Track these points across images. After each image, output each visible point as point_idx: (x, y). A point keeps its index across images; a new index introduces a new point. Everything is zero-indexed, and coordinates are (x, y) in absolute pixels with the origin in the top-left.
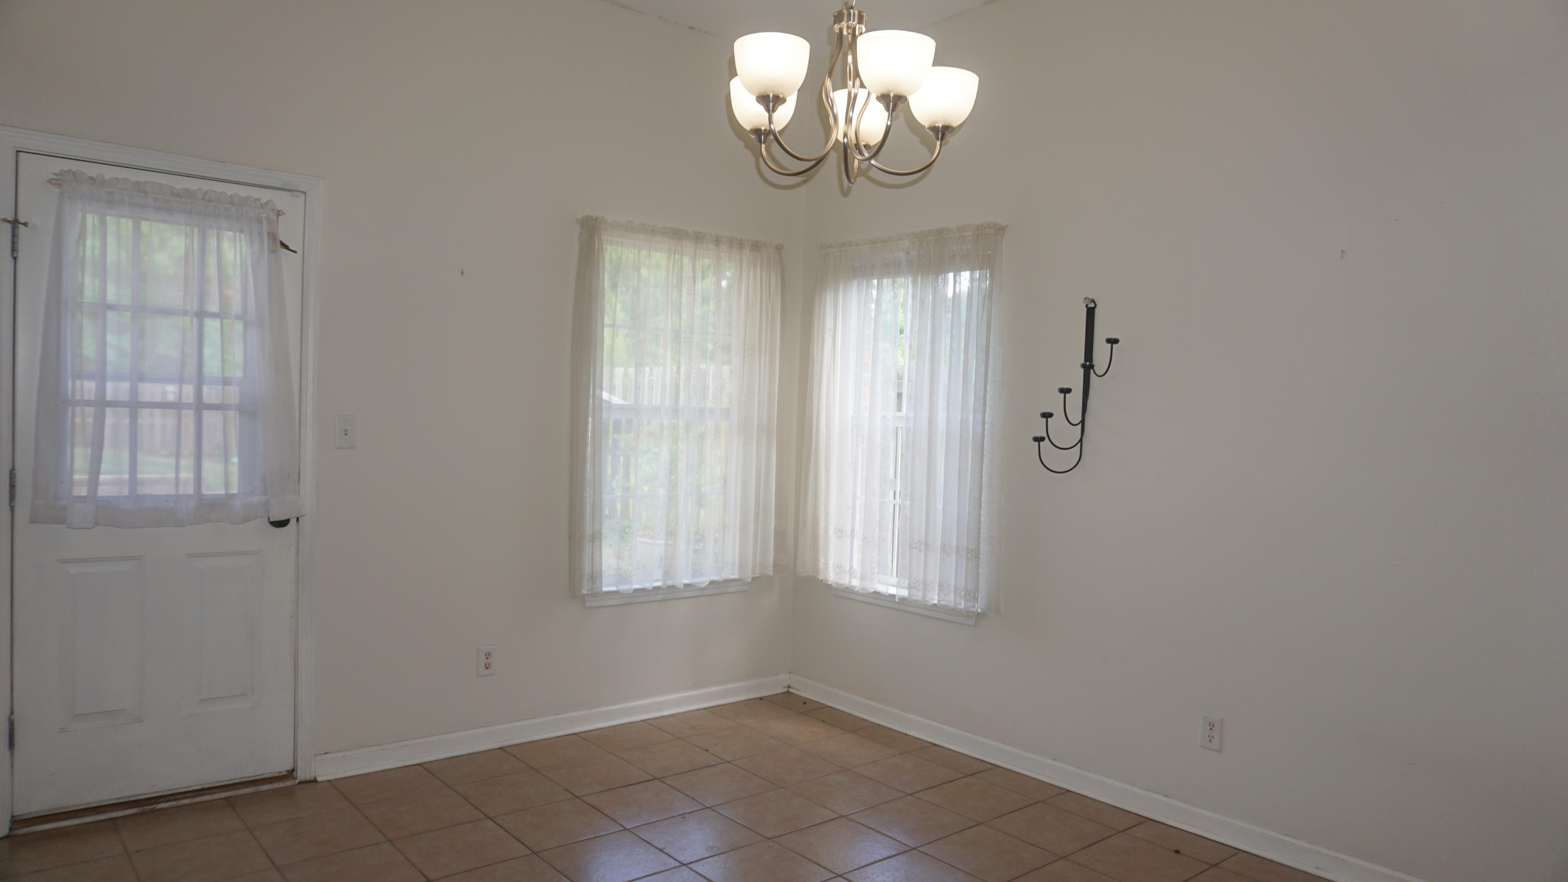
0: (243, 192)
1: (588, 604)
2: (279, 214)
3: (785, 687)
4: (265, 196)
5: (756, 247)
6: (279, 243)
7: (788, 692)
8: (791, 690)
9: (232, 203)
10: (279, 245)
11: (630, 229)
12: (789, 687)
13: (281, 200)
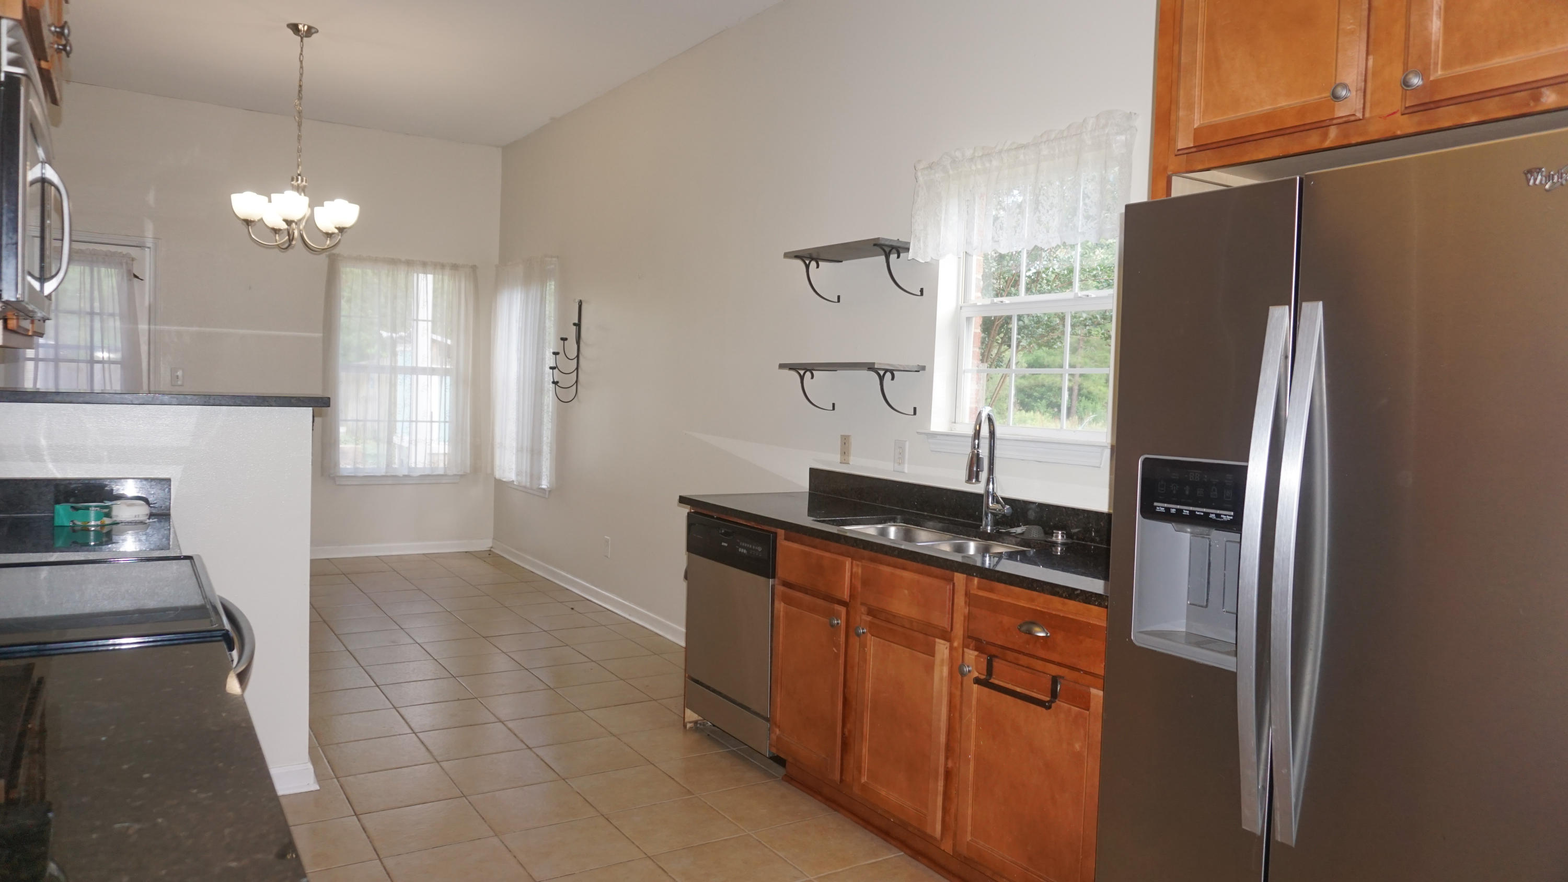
0: (113, 249)
1: (338, 483)
2: (133, 259)
3: (488, 548)
4: (125, 250)
5: (455, 267)
6: (132, 275)
7: (490, 550)
8: (492, 549)
9: (106, 255)
10: (133, 276)
11: (359, 260)
12: (492, 547)
13: (133, 252)
